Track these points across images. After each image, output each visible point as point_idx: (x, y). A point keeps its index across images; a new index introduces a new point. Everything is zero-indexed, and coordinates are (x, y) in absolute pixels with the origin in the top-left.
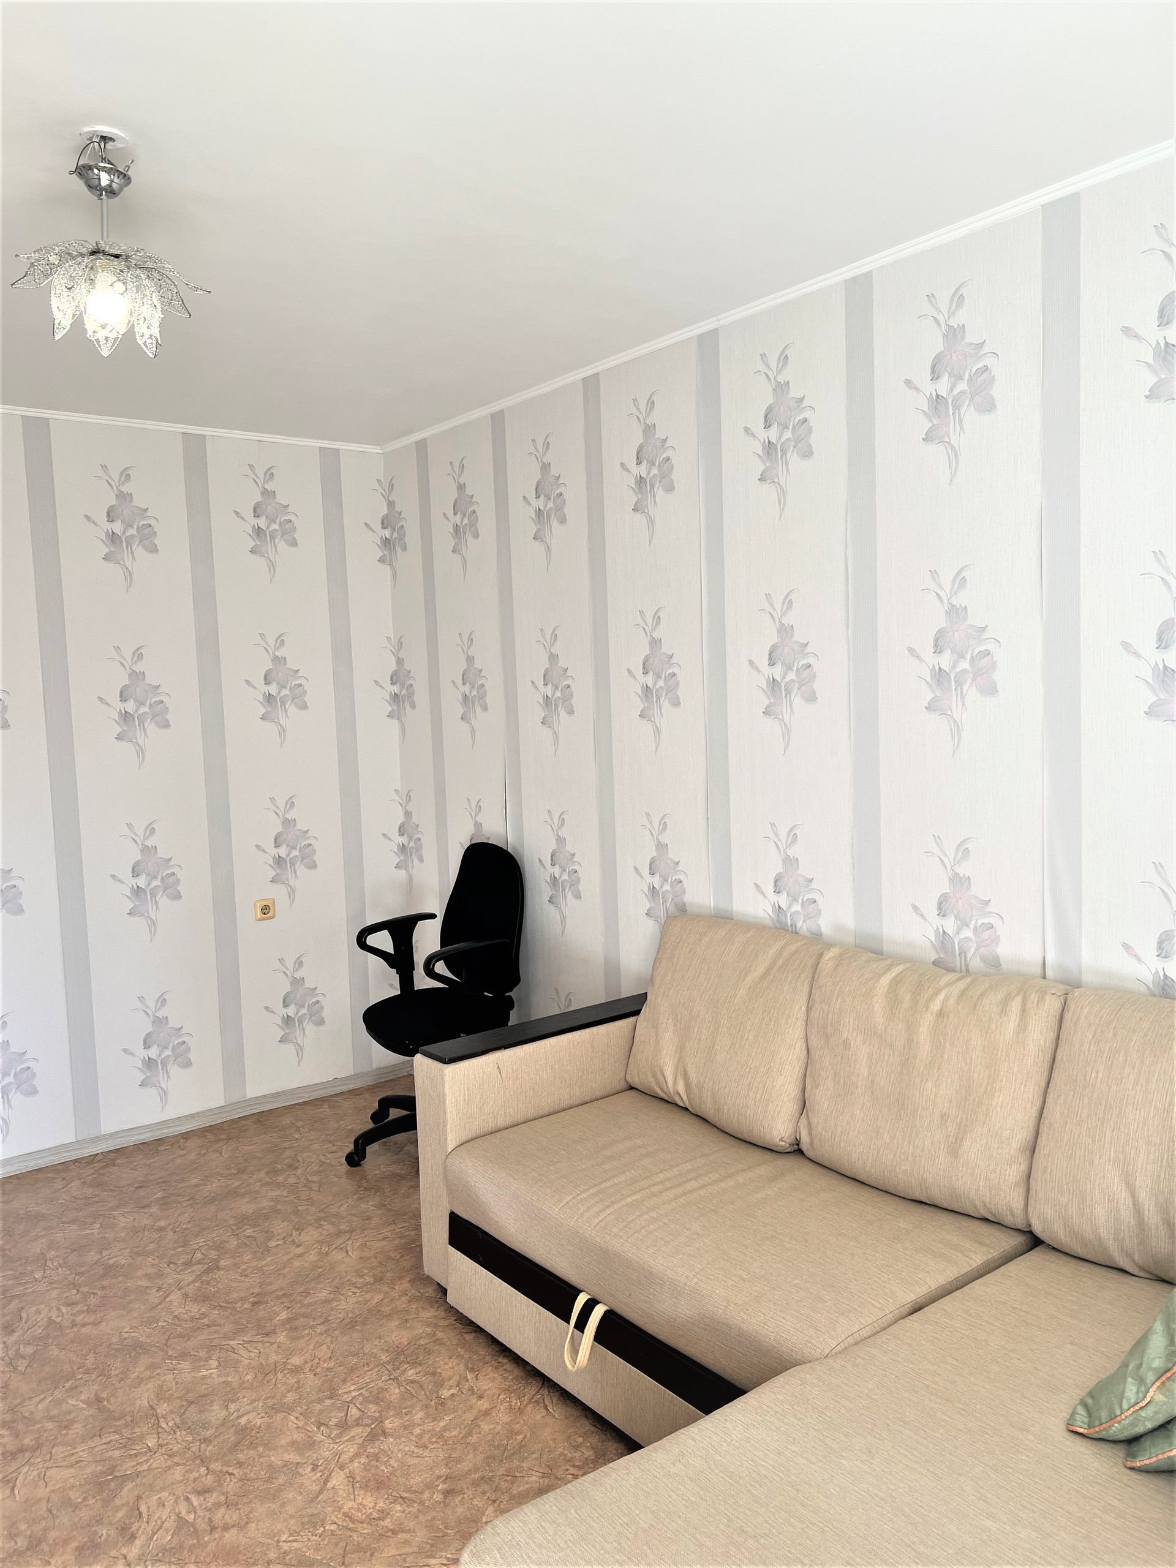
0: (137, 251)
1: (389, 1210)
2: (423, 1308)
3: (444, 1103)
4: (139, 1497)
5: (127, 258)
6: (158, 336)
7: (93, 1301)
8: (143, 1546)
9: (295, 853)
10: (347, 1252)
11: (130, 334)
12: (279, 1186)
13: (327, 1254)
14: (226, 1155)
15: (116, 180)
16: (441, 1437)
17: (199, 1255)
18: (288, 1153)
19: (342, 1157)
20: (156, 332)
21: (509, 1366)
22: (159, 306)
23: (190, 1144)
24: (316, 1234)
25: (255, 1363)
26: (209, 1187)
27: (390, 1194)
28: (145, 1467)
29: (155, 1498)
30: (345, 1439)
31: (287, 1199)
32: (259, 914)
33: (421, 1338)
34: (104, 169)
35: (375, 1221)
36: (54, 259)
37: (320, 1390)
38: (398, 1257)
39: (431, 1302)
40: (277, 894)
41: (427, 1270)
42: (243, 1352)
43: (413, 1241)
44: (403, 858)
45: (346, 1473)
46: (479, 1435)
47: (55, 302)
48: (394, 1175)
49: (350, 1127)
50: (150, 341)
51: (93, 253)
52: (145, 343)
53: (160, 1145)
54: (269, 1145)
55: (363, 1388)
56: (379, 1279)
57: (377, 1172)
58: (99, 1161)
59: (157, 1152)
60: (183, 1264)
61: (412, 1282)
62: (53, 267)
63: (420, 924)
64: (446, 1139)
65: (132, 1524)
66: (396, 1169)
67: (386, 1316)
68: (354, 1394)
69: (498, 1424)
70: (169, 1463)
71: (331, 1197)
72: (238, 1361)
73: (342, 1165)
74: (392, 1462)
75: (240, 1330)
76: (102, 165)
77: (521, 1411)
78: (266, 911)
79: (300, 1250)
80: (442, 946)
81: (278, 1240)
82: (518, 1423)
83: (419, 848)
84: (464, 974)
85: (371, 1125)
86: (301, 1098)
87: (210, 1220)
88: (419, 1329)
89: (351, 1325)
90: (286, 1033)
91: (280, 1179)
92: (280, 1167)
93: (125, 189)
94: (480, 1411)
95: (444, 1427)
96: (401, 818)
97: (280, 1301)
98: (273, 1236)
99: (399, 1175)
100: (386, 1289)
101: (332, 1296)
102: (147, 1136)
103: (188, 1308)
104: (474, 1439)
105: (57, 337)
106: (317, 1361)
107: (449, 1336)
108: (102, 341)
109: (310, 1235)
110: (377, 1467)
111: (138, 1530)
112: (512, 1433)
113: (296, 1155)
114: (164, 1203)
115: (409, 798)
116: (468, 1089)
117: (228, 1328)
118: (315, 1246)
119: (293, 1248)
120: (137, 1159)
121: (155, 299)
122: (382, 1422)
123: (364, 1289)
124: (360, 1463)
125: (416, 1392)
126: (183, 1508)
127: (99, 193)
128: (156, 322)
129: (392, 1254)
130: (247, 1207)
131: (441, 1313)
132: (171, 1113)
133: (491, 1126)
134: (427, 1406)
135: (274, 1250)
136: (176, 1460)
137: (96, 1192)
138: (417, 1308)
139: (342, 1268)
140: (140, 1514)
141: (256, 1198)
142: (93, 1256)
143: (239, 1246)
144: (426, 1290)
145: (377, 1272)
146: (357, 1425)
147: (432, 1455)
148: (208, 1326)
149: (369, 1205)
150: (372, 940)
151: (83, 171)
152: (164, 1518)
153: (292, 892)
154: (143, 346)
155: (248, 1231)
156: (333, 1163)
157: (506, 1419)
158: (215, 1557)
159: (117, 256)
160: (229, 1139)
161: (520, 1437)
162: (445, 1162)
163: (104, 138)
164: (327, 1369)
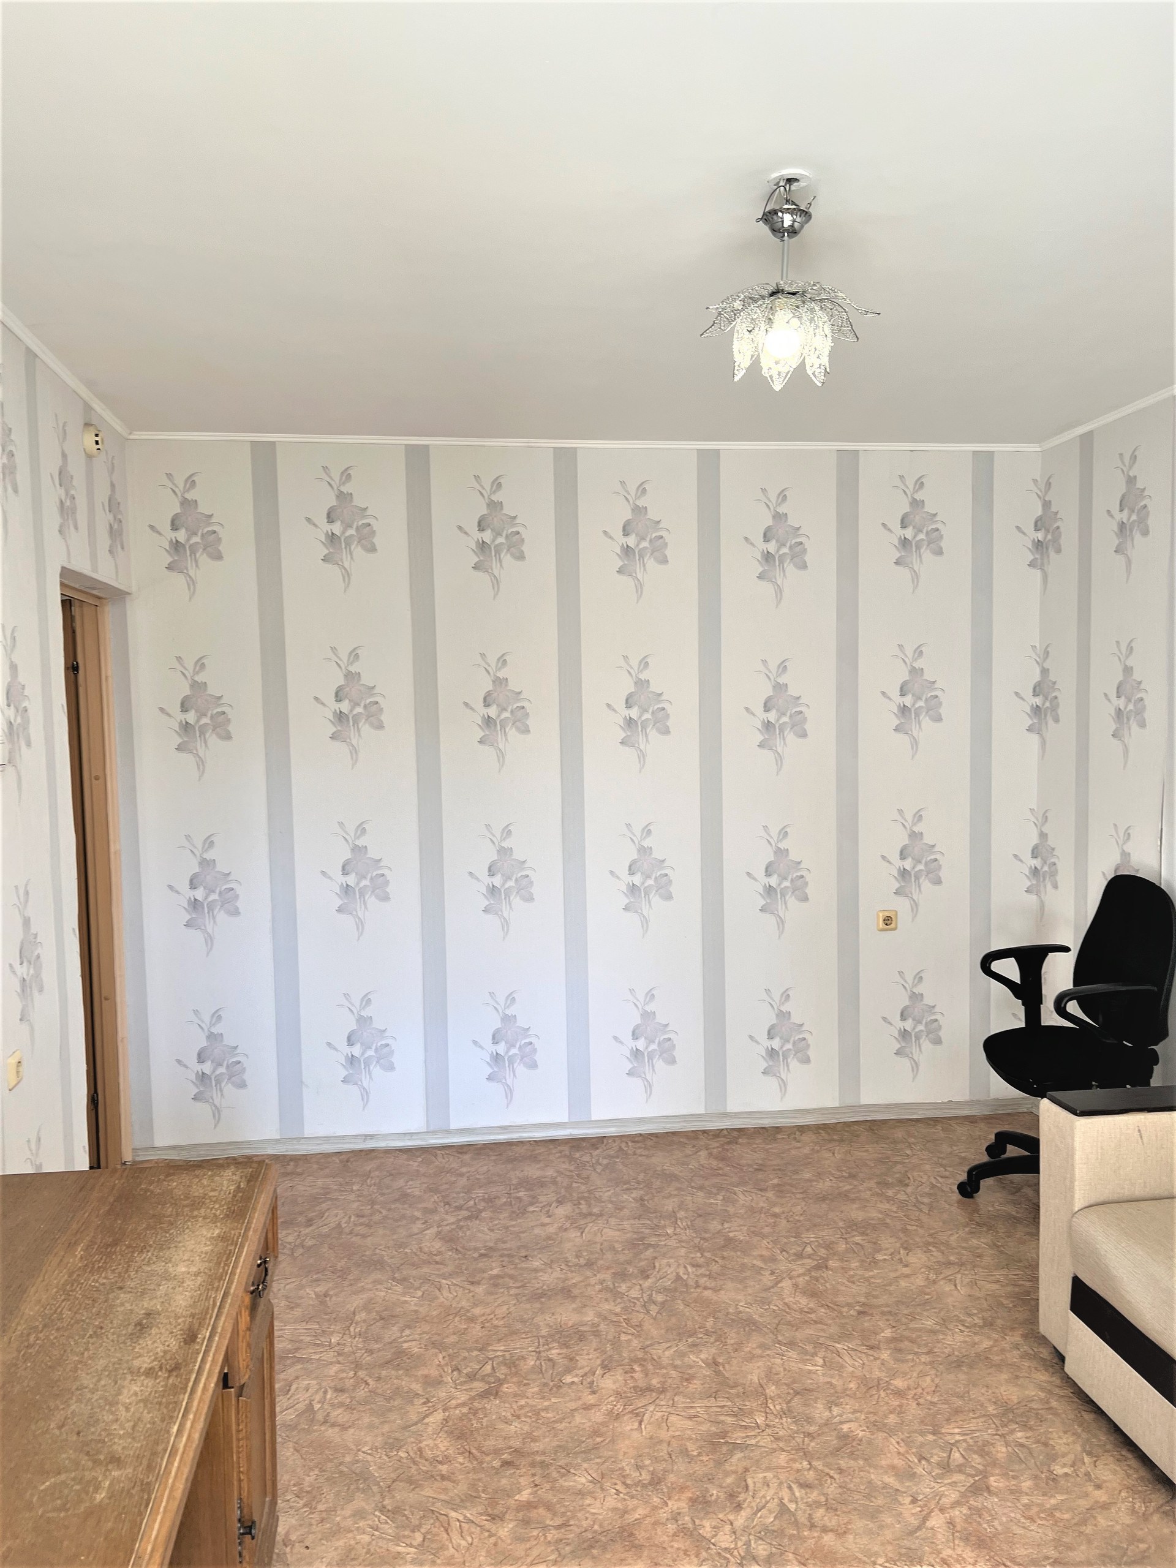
0: (814, 285)
1: (1002, 1252)
2: (1036, 1369)
3: (1073, 1158)
4: (746, 1470)
5: (804, 294)
6: (827, 366)
7: (715, 1268)
8: (748, 1519)
9: (921, 867)
10: (955, 1286)
11: (803, 365)
12: (889, 1199)
13: (934, 1282)
14: (838, 1156)
15: (798, 219)
16: (1052, 1515)
17: (809, 1250)
18: (899, 1167)
19: (955, 1184)
20: (825, 361)
21: (1134, 1462)
22: (829, 335)
23: (806, 1138)
24: (924, 1258)
25: (858, 1373)
26: (820, 1185)
27: (1003, 1236)
28: (753, 1442)
29: (761, 1475)
30: (946, 1482)
31: (896, 1215)
32: (881, 925)
33: (1033, 1400)
34: (788, 211)
35: (987, 1260)
36: (738, 305)
37: (922, 1422)
38: (1011, 1306)
39: (1045, 1365)
40: (901, 907)
41: (1044, 1328)
42: (847, 1358)
43: (1028, 1293)
44: (1034, 882)
45: (945, 1518)
46: (1095, 1528)
47: (736, 346)
48: (1009, 1217)
49: (963, 1155)
50: (819, 370)
51: (773, 294)
52: (814, 374)
53: (778, 1133)
54: (880, 1156)
55: (967, 1434)
56: (989, 1324)
57: (990, 1209)
58: (724, 1136)
59: (775, 1140)
60: (795, 1254)
61: (1025, 1336)
62: (737, 313)
63: (1051, 956)
64: (1073, 1197)
65: (740, 1493)
66: (1012, 1210)
67: (995, 1366)
68: (958, 1437)
69: (1117, 1522)
70: (775, 1446)
71: (941, 1224)
72: (842, 1366)
73: (953, 1192)
74: (996, 1523)
75: (844, 1336)
76: (786, 207)
77: (1146, 1518)
78: (888, 922)
79: (906, 1271)
80: (1075, 984)
81: (885, 1255)
82: (1142, 1529)
83: (1053, 874)
84: (1101, 1019)
85: (985, 1158)
86: (914, 1114)
87: (820, 1217)
88: (1031, 1392)
89: (957, 1364)
90: (902, 1047)
91: (890, 1193)
92: (890, 1180)
93: (806, 226)
94: (1097, 1502)
95: (1054, 1505)
96: (1035, 840)
97: (885, 1317)
98: (881, 1249)
99: (1015, 1218)
100: (995, 1336)
101: (938, 1327)
102: (767, 1122)
103: (798, 1298)
104: (1088, 1530)
105: (736, 379)
106: (920, 1390)
107: (1063, 1407)
108: (775, 376)
109: (917, 1258)
110: (979, 1523)
111: (744, 1501)
112: (1133, 1539)
113: (906, 1171)
114: (780, 1190)
115: (1045, 819)
116: (1102, 1148)
117: (834, 1330)
118: (923, 1270)
119: (900, 1267)
120: (757, 1142)
121: (827, 329)
122: (986, 1477)
123: (972, 1330)
124: (961, 1512)
125: (1025, 1458)
126: (785, 1494)
127: (781, 235)
128: (826, 352)
129: (1005, 1302)
130: (856, 1213)
131: (1056, 1380)
132: (789, 1104)
133: (1126, 1193)
134: (1036, 1477)
135: (881, 1264)
136: (781, 1444)
137: (720, 1165)
138: (1029, 1367)
139: (950, 1300)
140: (747, 1487)
141: (866, 1206)
142: (715, 1225)
143: (847, 1250)
144: (1041, 1350)
145: (987, 1315)
146: (960, 1471)
147: (1040, 1530)
148: (816, 1322)
149: (981, 1242)
150: (997, 966)
151: (769, 217)
152: (768, 1498)
153: (915, 906)
154: (812, 376)
155: (857, 1238)
156: (944, 1188)
157: (1128, 1520)
158: (813, 1555)
159: (794, 294)
160: (842, 1141)
161: (1143, 1546)
162: (1070, 1221)
163: (790, 181)
164: (931, 1402)
